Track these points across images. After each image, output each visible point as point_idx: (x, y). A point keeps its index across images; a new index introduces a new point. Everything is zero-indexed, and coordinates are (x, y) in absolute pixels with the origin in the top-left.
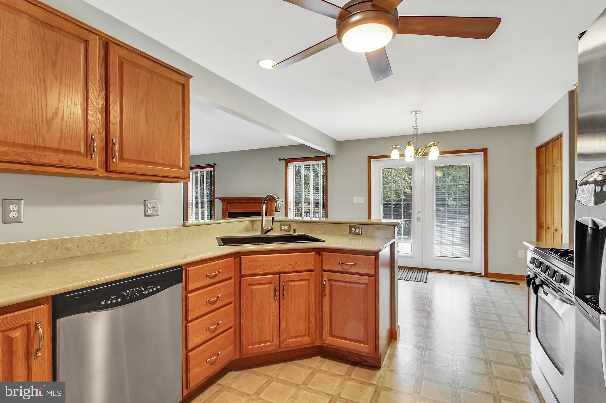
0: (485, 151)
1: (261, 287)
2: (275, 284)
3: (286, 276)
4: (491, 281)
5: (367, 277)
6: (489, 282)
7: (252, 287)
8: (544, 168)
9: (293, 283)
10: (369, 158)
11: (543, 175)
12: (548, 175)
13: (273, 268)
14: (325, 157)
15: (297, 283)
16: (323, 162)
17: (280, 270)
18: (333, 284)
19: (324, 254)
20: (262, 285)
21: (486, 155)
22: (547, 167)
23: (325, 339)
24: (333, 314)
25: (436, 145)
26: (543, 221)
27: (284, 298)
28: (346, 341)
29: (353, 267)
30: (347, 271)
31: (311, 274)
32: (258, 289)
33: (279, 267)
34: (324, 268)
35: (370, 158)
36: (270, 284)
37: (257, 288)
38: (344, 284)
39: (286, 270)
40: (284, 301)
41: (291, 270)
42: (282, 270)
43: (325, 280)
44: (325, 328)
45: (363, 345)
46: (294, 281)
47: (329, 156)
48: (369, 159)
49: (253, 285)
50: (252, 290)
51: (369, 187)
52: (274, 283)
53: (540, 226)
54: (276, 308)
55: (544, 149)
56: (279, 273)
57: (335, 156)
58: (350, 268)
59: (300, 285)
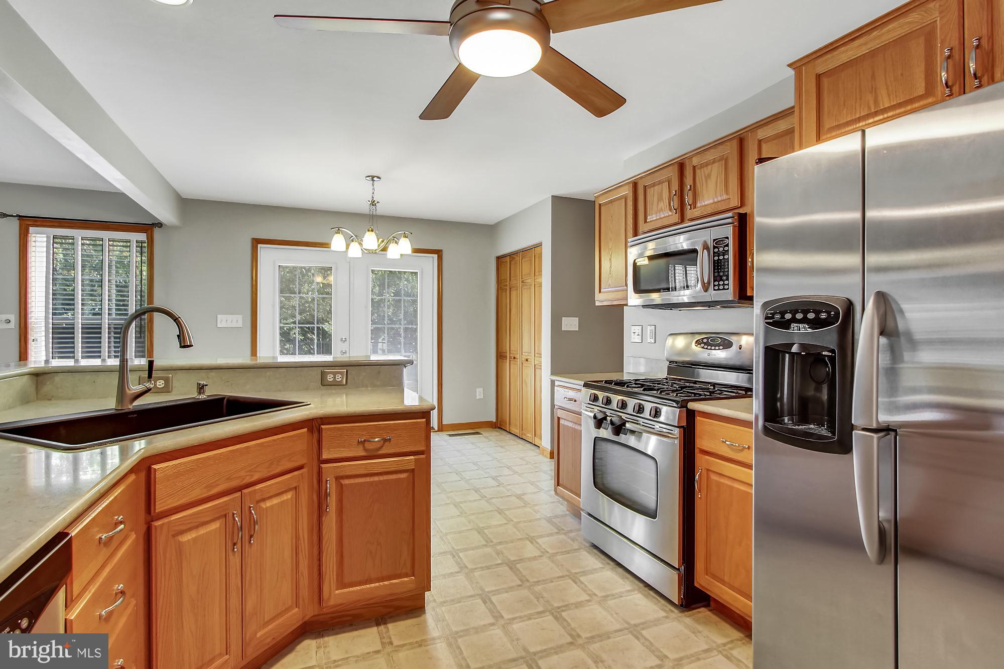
0: (439, 253)
1: (202, 531)
2: (234, 514)
3: (255, 490)
4: (450, 435)
5: (412, 457)
6: (448, 437)
7: (181, 540)
8: (508, 283)
9: (268, 504)
10: (254, 242)
11: (506, 291)
12: (514, 293)
13: (228, 479)
14: (150, 227)
15: (275, 501)
16: (142, 237)
17: (243, 479)
18: (346, 485)
19: (326, 428)
20: (204, 527)
21: (440, 259)
22: (513, 282)
23: (329, 598)
24: (345, 541)
25: (407, 237)
26: (506, 350)
27: (252, 542)
28: (372, 585)
29: (387, 443)
30: (376, 453)
31: (302, 474)
32: (195, 540)
33: (243, 473)
34: (325, 456)
35: (256, 242)
36: (221, 520)
37: (193, 538)
38: (368, 479)
39: (256, 477)
40: (253, 547)
41: (265, 474)
42: (248, 480)
43: (327, 481)
44: (327, 576)
45: (406, 579)
46: (270, 497)
47: (160, 225)
48: (254, 245)
49: (182, 532)
50: (180, 548)
51: (254, 295)
52: (231, 515)
53: (500, 356)
54: (236, 570)
55: (508, 259)
56: (239, 489)
57: (173, 228)
58: (382, 447)
59: (283, 502)
